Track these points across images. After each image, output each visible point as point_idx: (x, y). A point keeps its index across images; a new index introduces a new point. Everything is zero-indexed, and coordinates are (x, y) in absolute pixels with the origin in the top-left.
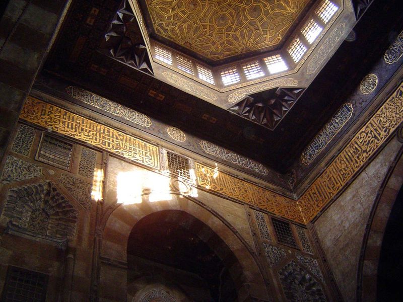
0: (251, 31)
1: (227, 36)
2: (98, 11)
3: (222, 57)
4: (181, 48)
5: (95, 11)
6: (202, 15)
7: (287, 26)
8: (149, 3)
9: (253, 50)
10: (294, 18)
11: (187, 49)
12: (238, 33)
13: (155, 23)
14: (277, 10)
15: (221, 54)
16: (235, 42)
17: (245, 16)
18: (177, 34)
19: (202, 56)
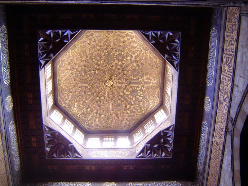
0: (139, 104)
1: (127, 113)
2: (35, 138)
3: (131, 126)
4: (106, 132)
5: (34, 139)
6: (106, 109)
7: (158, 91)
8: (76, 117)
9: (147, 113)
10: (158, 84)
11: (110, 131)
12: (132, 109)
13: (85, 125)
14: (145, 86)
15: (129, 124)
16: (133, 114)
17: (130, 98)
18: (99, 126)
19: (120, 130)
